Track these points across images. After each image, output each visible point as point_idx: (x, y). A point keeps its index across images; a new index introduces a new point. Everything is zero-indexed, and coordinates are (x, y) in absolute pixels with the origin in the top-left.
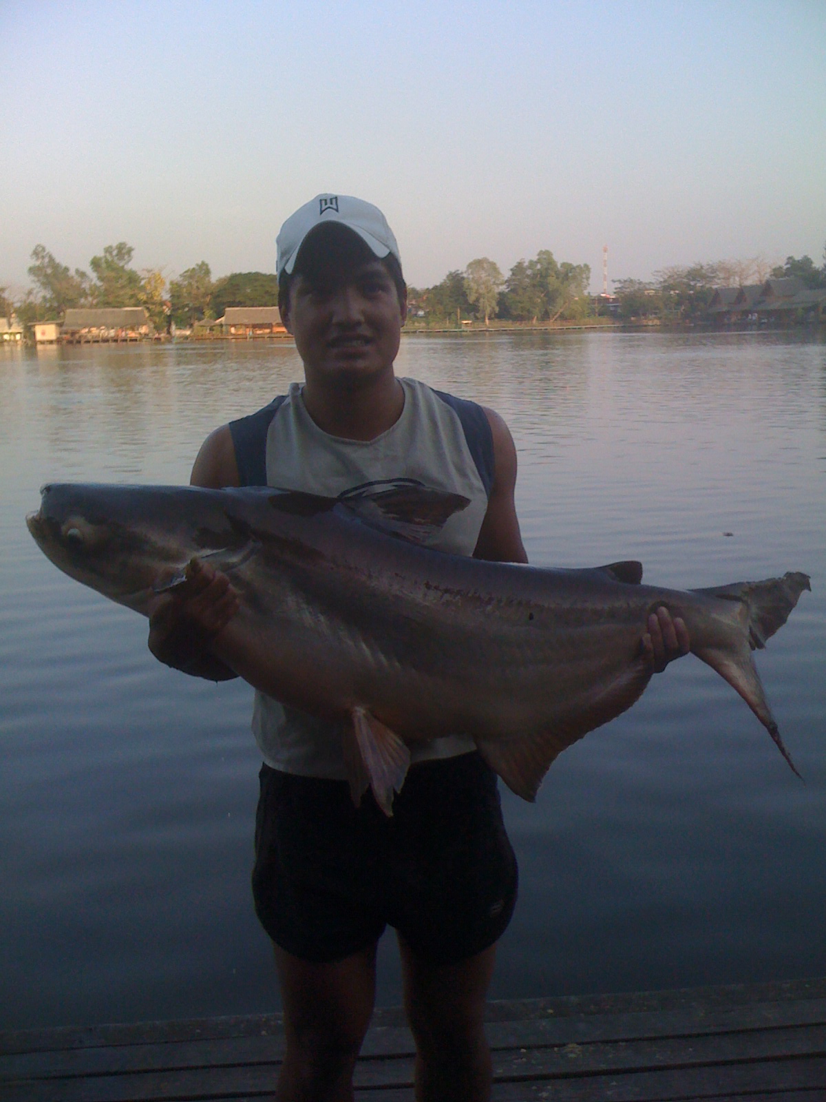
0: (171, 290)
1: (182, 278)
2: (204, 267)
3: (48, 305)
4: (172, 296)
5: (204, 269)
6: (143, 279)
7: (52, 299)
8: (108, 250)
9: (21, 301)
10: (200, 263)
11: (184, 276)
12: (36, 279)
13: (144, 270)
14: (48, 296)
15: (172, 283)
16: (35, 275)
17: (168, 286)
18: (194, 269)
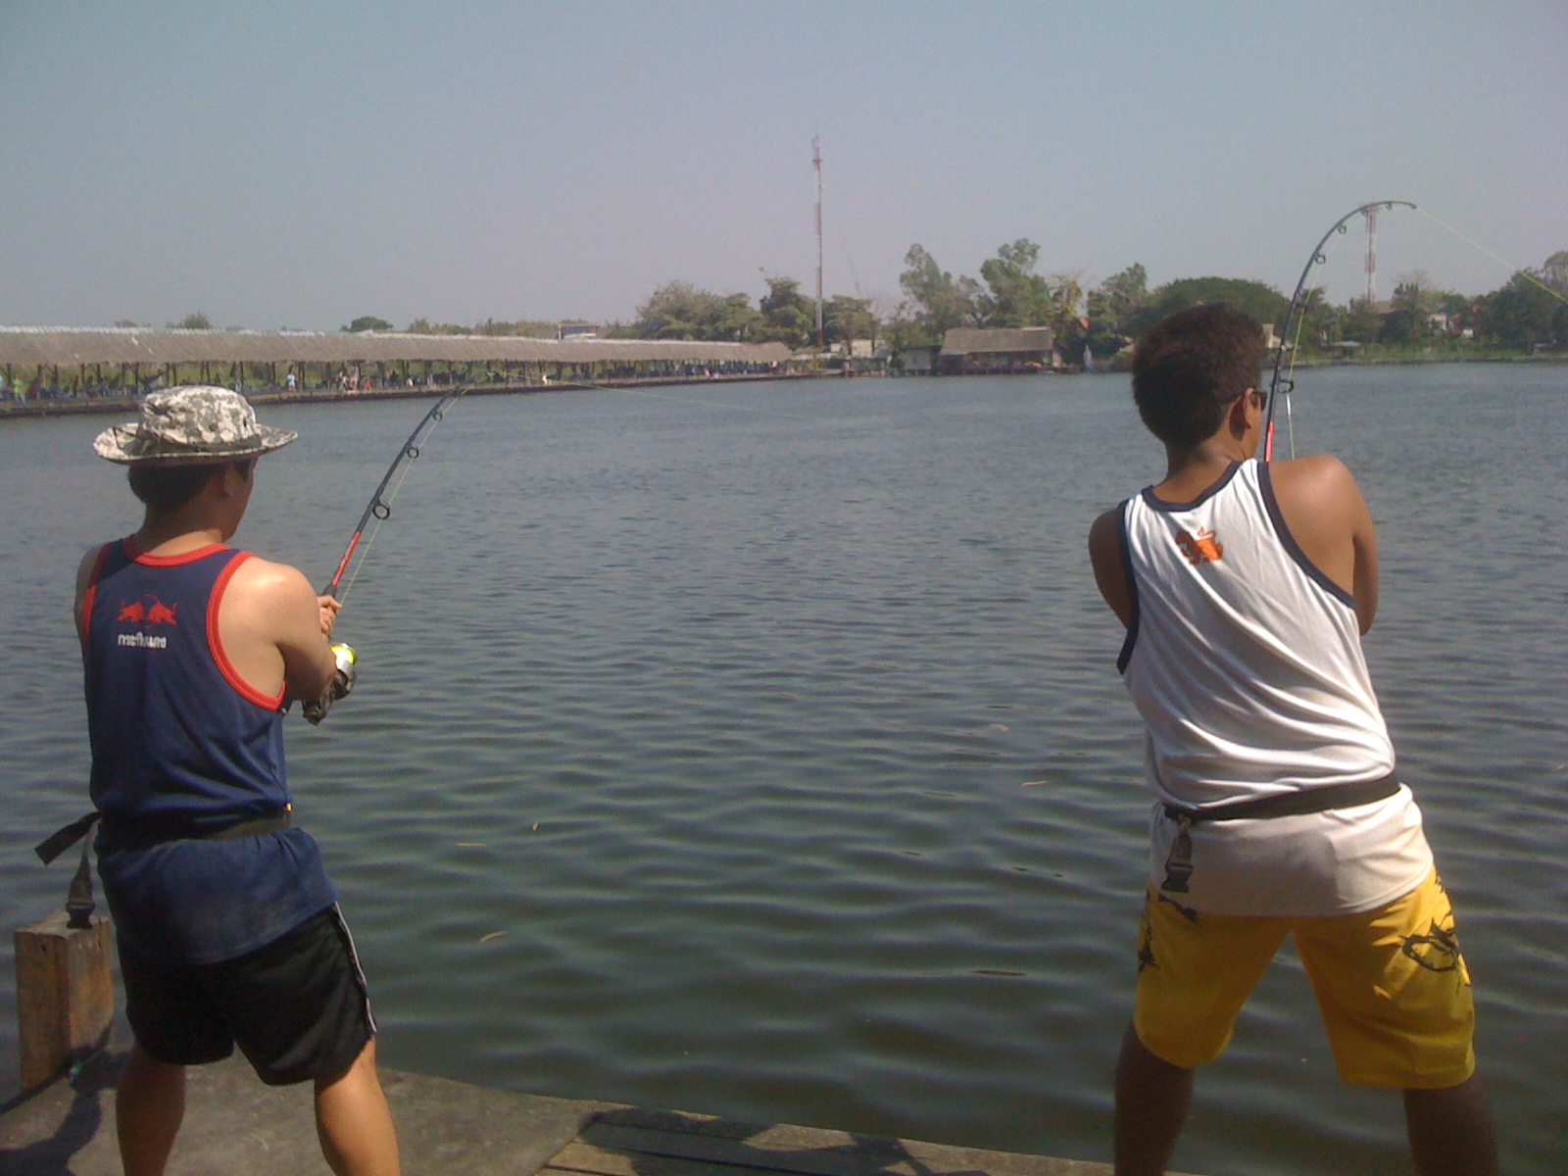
0: (1090, 304)
1: (1105, 287)
2: (1138, 272)
3: (923, 323)
4: (1090, 313)
5: (1137, 274)
6: (1052, 288)
7: (929, 317)
8: (1003, 251)
9: (890, 318)
10: (1132, 266)
11: (1109, 284)
12: (909, 290)
13: (1053, 276)
14: (925, 312)
15: (1091, 294)
16: (909, 285)
17: (1085, 297)
18: (1123, 274)
